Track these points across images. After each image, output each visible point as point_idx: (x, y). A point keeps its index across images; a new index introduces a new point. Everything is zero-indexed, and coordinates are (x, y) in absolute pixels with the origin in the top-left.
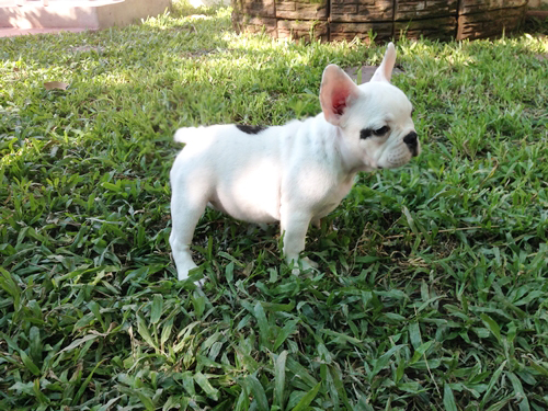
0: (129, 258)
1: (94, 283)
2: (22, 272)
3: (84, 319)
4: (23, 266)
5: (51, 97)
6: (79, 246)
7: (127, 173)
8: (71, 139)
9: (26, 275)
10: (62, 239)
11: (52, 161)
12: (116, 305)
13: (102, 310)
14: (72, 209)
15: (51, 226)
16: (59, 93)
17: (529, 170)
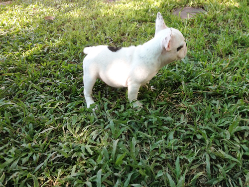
0: (69, 98)
1: (55, 107)
2: (30, 101)
3: (49, 122)
4: (31, 99)
5: (47, 24)
6: (51, 92)
7: (73, 60)
8: (53, 44)
9: (31, 103)
10: (46, 88)
11: (45, 54)
12: (62, 116)
13: (56, 118)
14: (50, 76)
15: (41, 83)
16: (51, 21)
17: (245, 64)
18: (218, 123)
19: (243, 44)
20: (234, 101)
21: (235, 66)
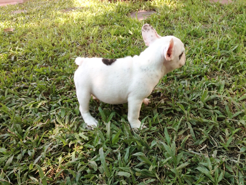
0: (50, 98)
1: (38, 107)
3: (36, 119)
4: (10, 104)
5: (7, 35)
6: (30, 94)
7: (44, 64)
8: (19, 52)
9: (11, 107)
10: (22, 92)
11: (12, 62)
12: (48, 114)
14: (24, 81)
15: (17, 88)
16: (10, 33)
17: (201, 50)
18: (190, 98)
19: (195, 36)
20: (199, 79)
21: (192, 53)
